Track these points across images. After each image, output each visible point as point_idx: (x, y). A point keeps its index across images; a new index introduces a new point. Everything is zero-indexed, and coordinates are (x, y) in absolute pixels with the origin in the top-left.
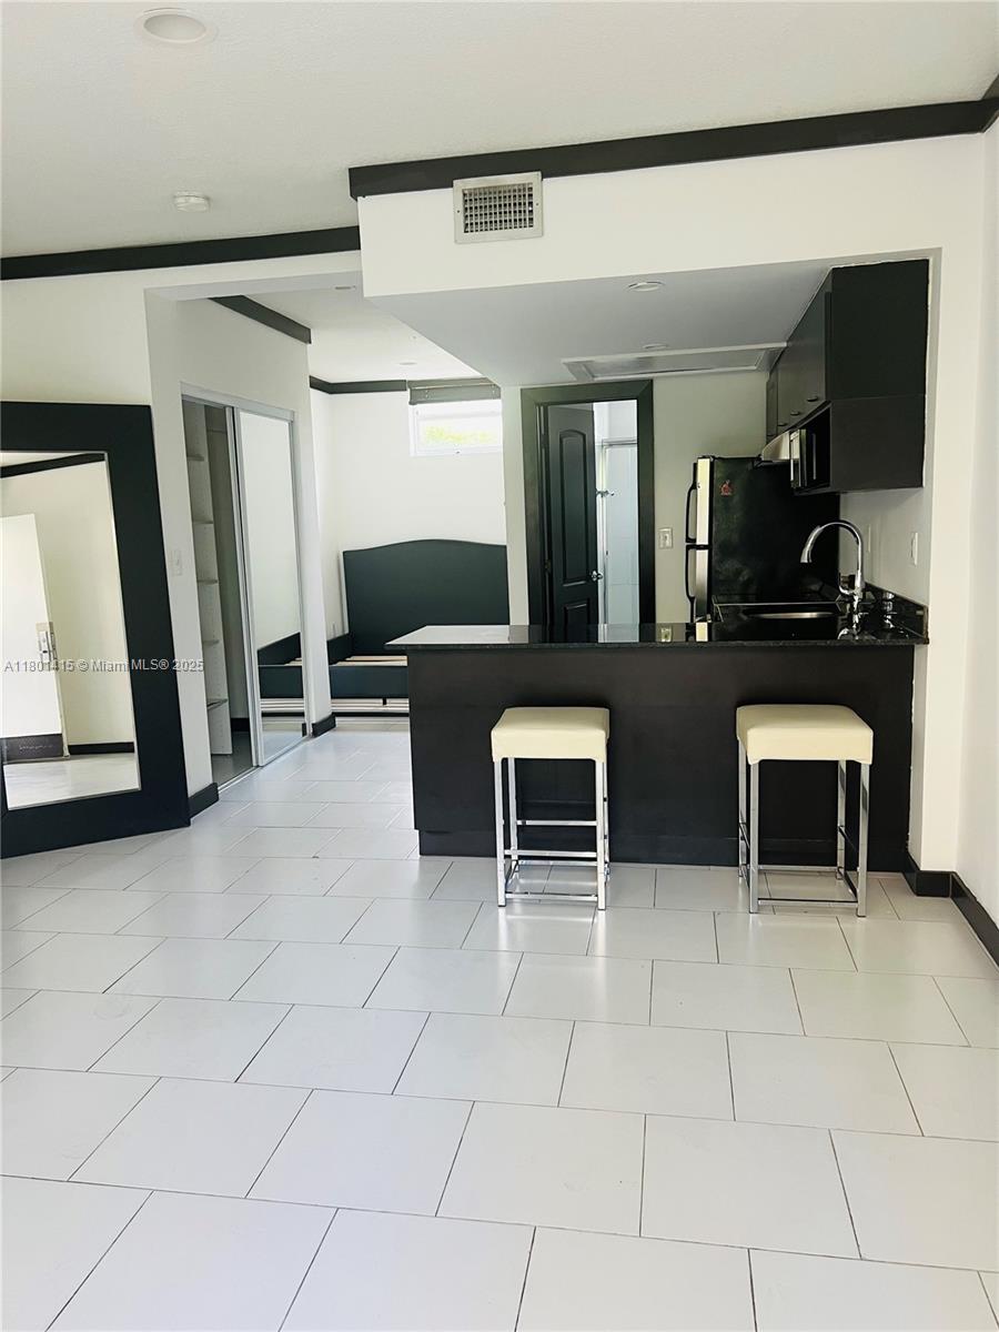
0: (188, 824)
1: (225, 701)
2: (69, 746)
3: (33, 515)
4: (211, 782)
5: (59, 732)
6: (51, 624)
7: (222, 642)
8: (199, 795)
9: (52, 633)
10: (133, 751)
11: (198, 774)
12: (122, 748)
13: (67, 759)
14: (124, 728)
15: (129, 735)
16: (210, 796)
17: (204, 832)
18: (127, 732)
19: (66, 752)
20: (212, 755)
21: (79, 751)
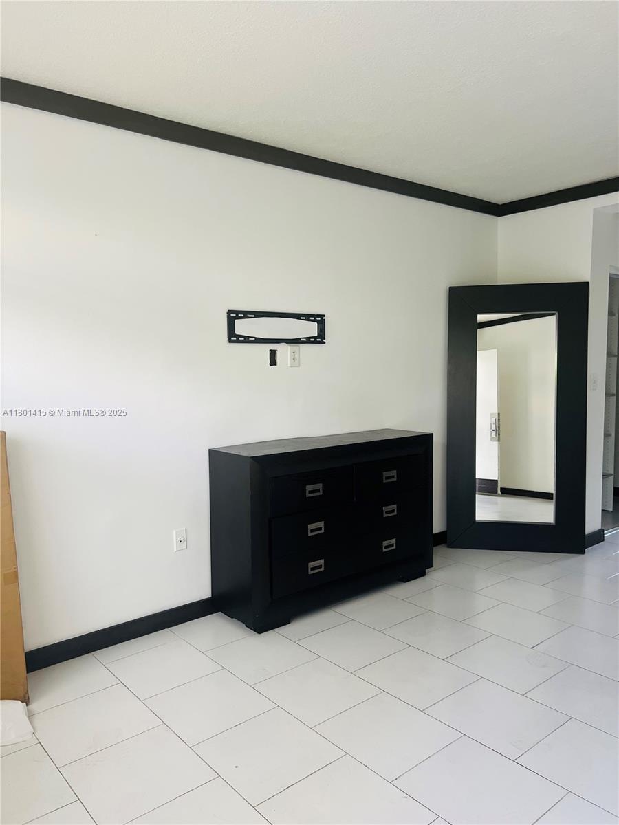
0: (583, 553)
1: (612, 475)
2: (501, 488)
3: (496, 350)
4: (600, 528)
5: (496, 479)
6: (499, 414)
7: (613, 435)
8: (592, 535)
9: (499, 420)
10: (552, 499)
11: (593, 522)
12: (544, 496)
13: (499, 496)
14: (548, 483)
15: (550, 488)
16: (598, 537)
17: (593, 559)
18: (549, 486)
19: (499, 492)
20: (602, 510)
21: (507, 492)
